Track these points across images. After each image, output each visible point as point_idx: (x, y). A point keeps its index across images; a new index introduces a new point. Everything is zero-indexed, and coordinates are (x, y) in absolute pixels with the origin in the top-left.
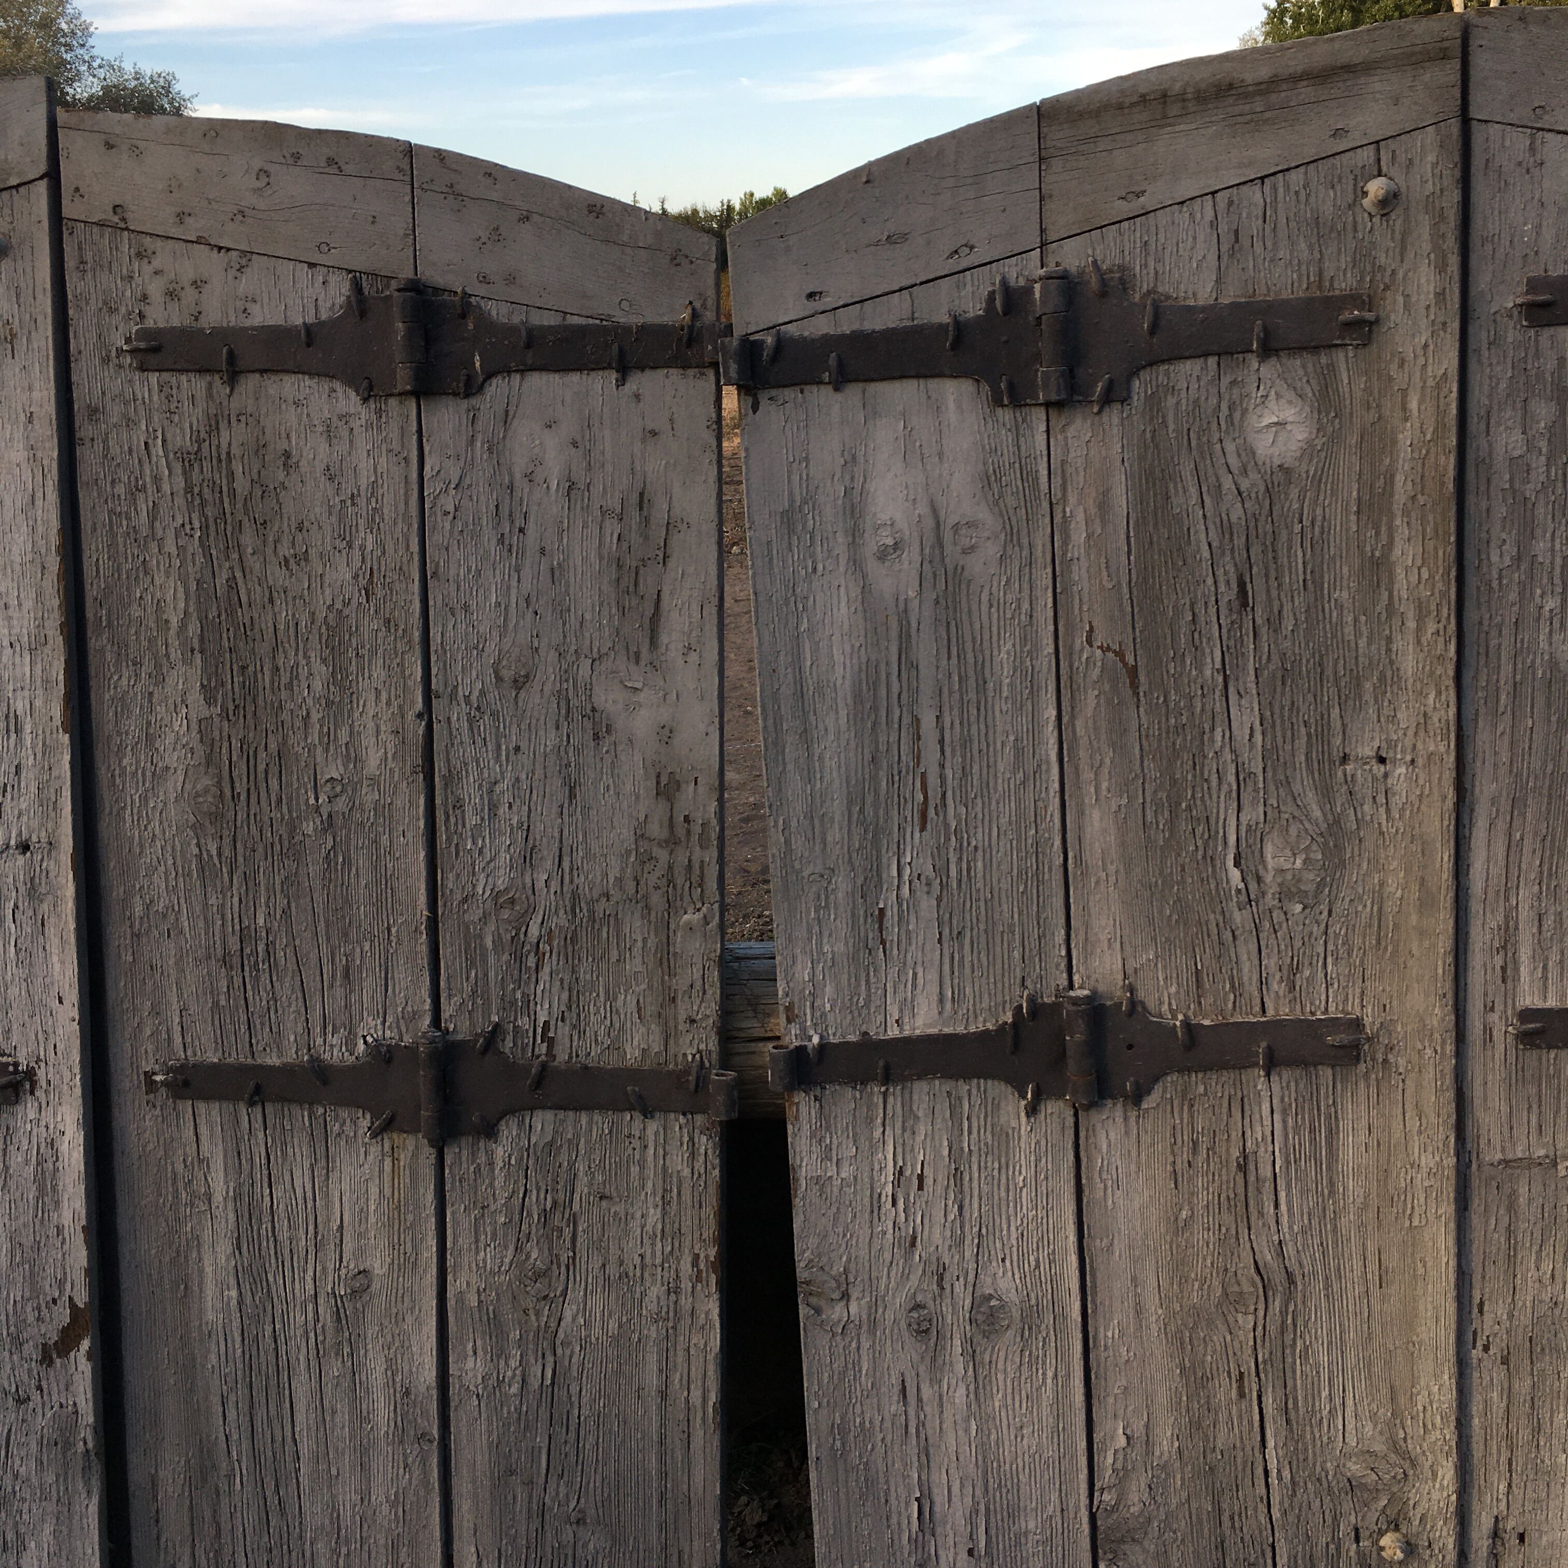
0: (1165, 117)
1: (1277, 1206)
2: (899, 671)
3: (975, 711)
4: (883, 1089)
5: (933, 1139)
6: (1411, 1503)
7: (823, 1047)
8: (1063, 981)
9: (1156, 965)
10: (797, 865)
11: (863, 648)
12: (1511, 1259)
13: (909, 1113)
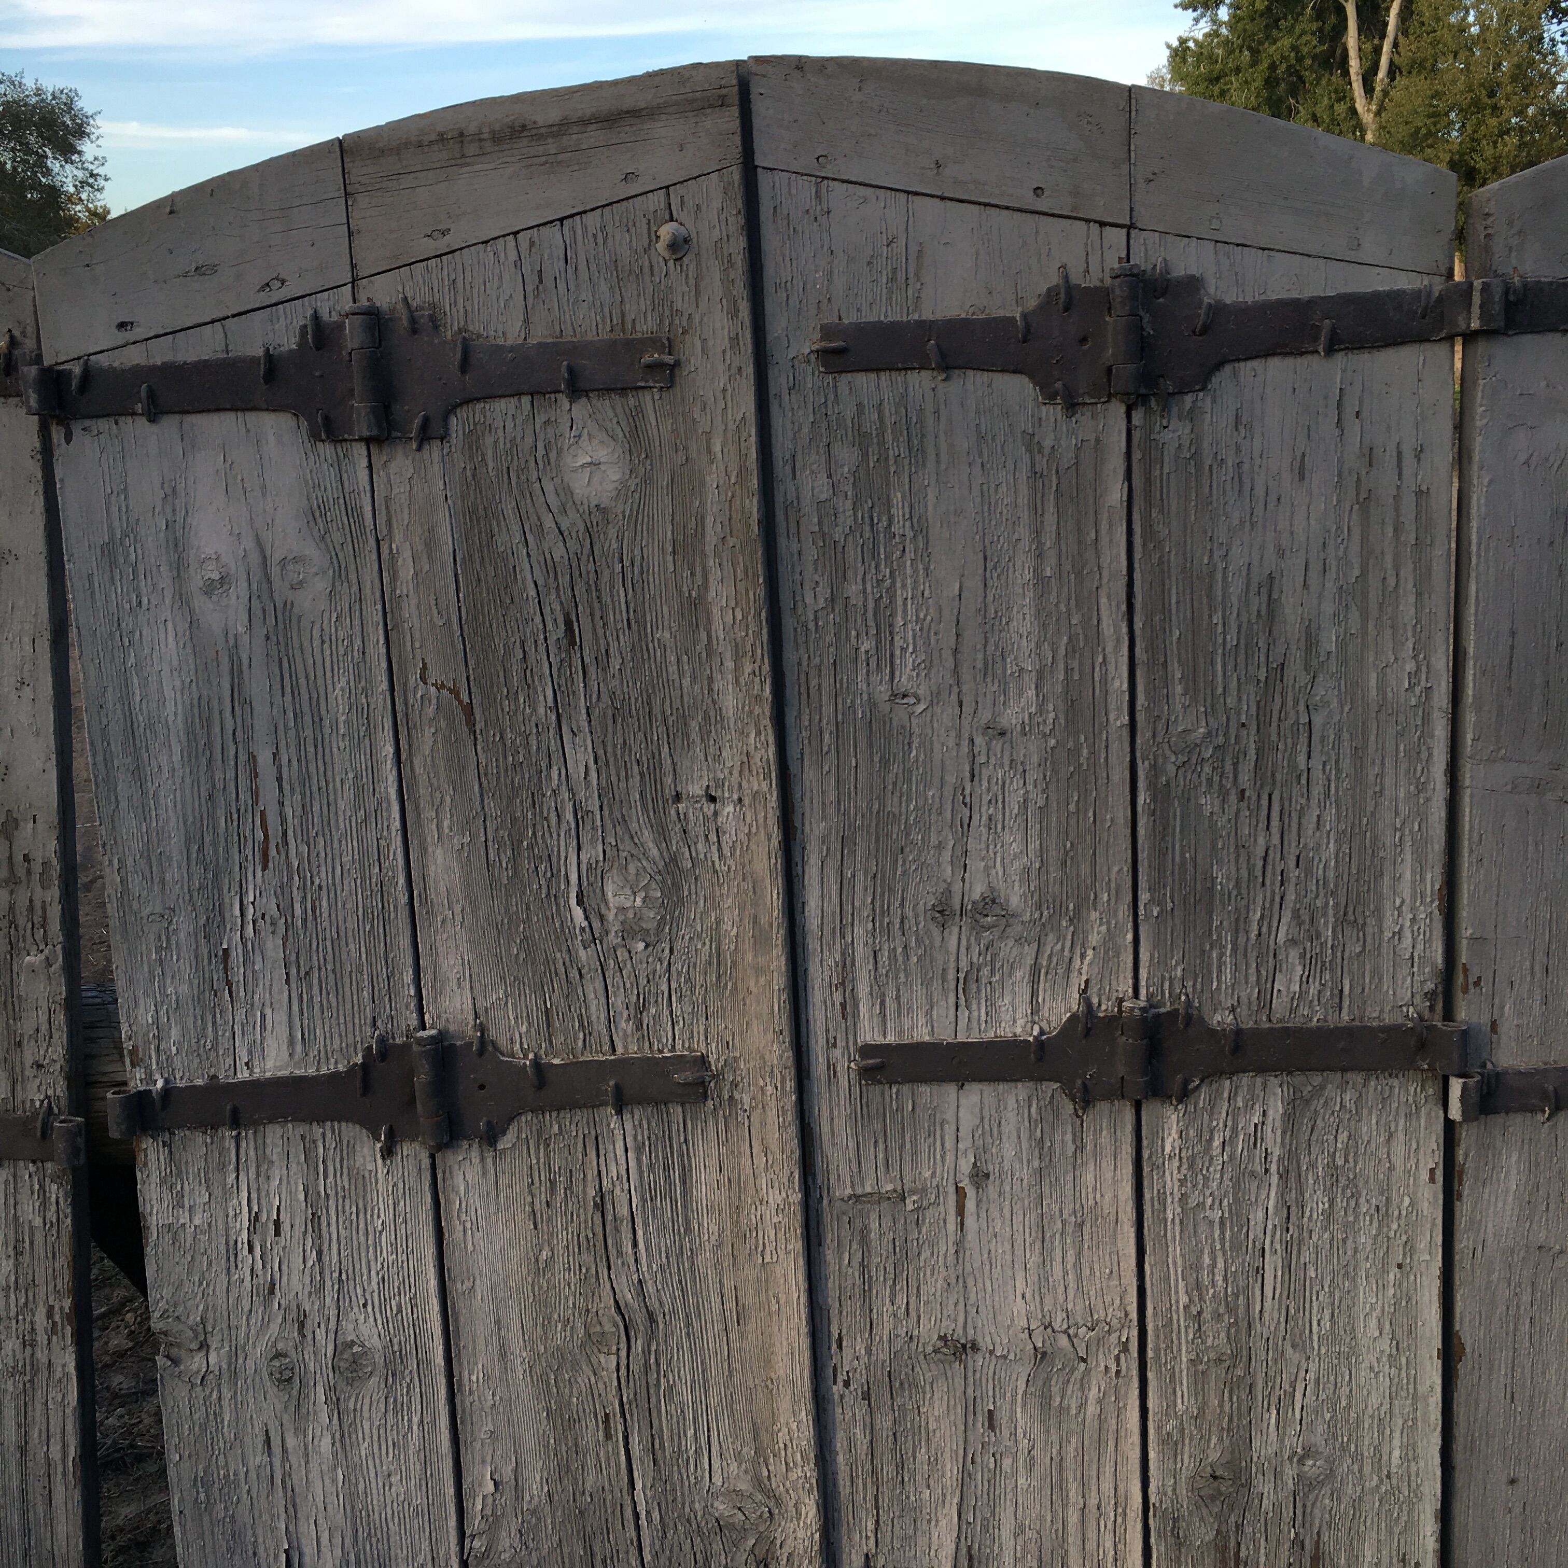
0: (463, 156)
1: (635, 1245)
2: (233, 707)
3: (312, 750)
4: (234, 1133)
5: (288, 1182)
6: (778, 1542)
7: (167, 1091)
8: (414, 1021)
9: (506, 1003)
10: (135, 905)
11: (194, 684)
12: (866, 1293)
13: (262, 1159)
